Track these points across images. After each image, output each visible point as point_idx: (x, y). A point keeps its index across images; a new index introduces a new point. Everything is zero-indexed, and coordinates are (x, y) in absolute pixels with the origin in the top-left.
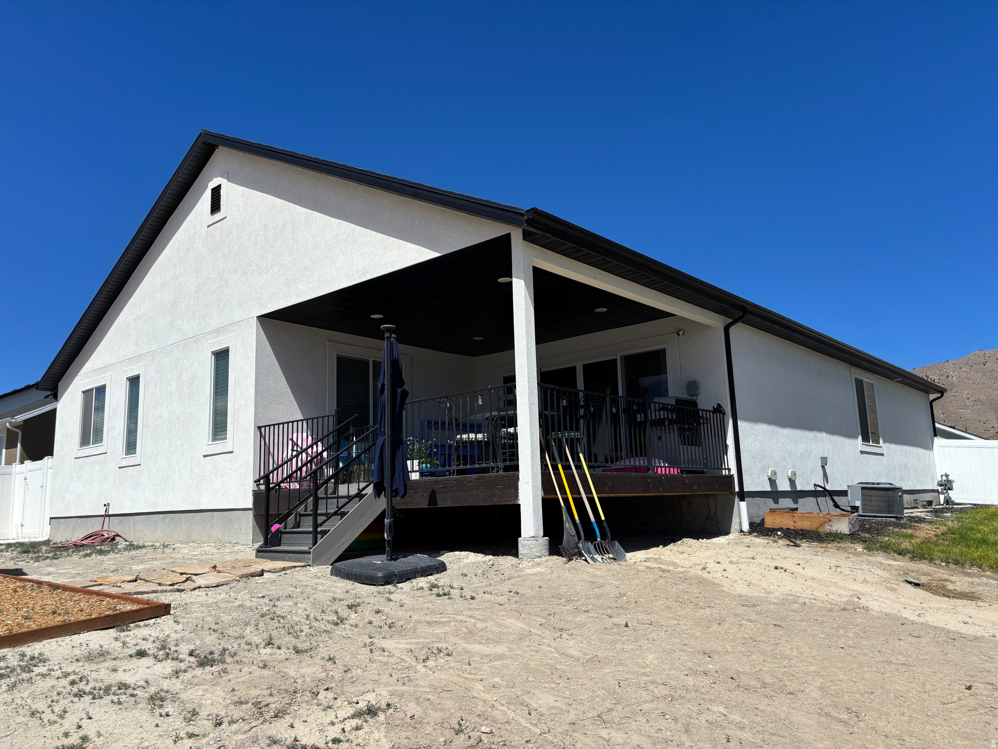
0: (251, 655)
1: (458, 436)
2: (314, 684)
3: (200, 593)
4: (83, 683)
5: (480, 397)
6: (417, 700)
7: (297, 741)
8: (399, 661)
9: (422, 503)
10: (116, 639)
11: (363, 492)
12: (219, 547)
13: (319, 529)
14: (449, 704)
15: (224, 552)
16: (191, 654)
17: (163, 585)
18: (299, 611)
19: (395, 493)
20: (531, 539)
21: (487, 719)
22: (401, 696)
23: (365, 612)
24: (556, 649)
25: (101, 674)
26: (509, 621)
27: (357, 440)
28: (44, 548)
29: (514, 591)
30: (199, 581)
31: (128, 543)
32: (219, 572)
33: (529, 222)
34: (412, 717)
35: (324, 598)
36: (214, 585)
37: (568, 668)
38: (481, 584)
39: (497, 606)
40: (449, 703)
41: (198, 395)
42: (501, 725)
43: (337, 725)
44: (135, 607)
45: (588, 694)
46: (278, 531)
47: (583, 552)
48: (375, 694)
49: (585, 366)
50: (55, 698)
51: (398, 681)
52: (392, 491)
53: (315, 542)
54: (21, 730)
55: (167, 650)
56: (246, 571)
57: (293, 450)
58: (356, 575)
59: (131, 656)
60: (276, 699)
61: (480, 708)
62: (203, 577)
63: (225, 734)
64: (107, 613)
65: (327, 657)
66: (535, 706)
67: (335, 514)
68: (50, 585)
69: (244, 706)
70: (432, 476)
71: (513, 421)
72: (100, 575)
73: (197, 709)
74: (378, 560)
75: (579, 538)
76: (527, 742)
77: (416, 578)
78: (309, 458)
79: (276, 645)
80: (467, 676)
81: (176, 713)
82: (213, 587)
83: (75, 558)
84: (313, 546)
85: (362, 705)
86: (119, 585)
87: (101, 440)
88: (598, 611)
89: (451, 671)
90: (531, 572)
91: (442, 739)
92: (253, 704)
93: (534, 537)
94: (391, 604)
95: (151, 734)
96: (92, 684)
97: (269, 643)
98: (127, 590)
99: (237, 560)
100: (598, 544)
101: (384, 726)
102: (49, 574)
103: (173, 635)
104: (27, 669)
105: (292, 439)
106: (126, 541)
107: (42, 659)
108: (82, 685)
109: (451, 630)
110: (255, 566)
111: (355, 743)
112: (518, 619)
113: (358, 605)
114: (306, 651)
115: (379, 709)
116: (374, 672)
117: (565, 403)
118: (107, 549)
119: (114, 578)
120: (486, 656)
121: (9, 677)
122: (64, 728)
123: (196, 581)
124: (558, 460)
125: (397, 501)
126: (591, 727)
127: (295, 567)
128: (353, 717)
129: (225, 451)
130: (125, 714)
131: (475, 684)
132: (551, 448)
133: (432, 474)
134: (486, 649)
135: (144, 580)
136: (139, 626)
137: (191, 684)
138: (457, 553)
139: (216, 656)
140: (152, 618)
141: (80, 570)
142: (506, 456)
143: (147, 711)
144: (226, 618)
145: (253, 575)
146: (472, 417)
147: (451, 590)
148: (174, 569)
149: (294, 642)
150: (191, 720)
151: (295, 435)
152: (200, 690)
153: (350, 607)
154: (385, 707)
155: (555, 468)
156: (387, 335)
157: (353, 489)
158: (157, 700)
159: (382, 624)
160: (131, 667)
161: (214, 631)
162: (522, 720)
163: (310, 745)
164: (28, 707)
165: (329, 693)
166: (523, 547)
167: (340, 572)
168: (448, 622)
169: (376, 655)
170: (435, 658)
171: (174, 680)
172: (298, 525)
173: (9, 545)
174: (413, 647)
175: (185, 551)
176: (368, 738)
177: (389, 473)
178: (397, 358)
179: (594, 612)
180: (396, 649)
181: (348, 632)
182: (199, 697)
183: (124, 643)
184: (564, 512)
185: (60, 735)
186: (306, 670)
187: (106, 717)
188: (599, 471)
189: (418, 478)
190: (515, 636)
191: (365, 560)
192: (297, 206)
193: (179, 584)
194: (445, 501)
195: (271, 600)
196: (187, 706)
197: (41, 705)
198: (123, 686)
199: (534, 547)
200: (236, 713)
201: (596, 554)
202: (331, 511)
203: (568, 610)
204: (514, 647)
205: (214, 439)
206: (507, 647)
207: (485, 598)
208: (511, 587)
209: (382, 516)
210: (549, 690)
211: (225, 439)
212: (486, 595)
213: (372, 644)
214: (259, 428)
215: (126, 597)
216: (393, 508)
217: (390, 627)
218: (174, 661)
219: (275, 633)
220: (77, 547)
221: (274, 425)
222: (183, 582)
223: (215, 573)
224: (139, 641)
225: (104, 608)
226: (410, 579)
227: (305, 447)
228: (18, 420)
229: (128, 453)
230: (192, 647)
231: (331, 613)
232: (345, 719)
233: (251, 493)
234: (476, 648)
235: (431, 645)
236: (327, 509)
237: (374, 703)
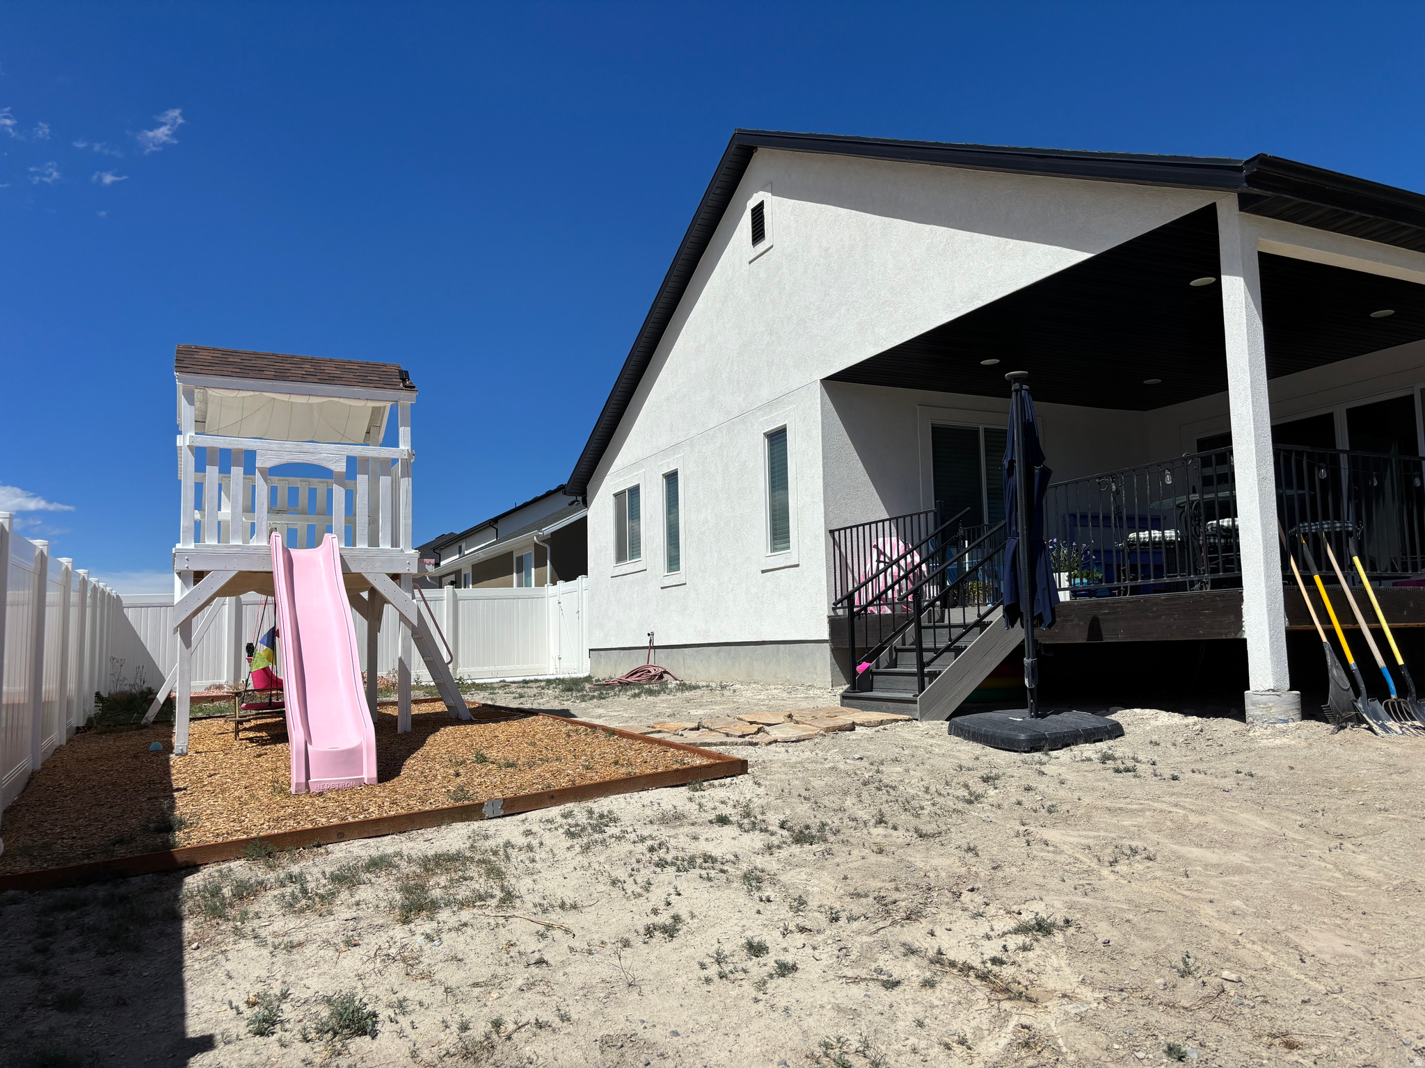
0: (859, 834)
1: (1132, 535)
2: (953, 881)
3: (778, 749)
4: (662, 850)
5: (1167, 472)
6: (1111, 920)
7: (942, 954)
8: (1072, 860)
9: (1076, 635)
10: (690, 799)
11: (986, 620)
12: (789, 691)
13: (926, 670)
14: (1163, 931)
15: (796, 698)
16: (782, 826)
17: (732, 735)
18: (913, 781)
19: (1038, 620)
20: (1268, 693)
21: (1228, 960)
22: (1085, 910)
23: (1008, 788)
24: (1335, 865)
25: (680, 841)
26: (1244, 817)
27: (973, 545)
28: (587, 686)
29: (1245, 771)
30: (775, 733)
31: (678, 682)
32: (797, 722)
33: (1252, 180)
34: (1107, 943)
35: (947, 765)
36: (794, 739)
37: (1360, 897)
38: (1184, 759)
39: (1219, 793)
40: (1162, 929)
41: (750, 492)
42: (1254, 973)
43: (995, 940)
44: (705, 762)
45: (1405, 941)
46: (868, 672)
47: (1365, 715)
48: (1044, 904)
49: (1351, 412)
50: (635, 866)
51: (1076, 889)
52: (1033, 618)
53: (922, 688)
54: (604, 900)
55: (753, 819)
56: (831, 723)
57: (879, 561)
58: (986, 736)
59: (711, 822)
60: (904, 896)
61: (1215, 942)
62: (779, 728)
63: (845, 933)
64: (675, 767)
65: (965, 846)
66: (1311, 950)
67: (947, 649)
68: (605, 729)
69: (863, 900)
70: (1090, 596)
71: (1230, 508)
72: (656, 720)
73: (804, 897)
74: (1017, 717)
75: (1357, 693)
76: (1304, 1002)
77: (1077, 745)
78: (902, 573)
79: (890, 825)
80: (1186, 893)
81: (778, 899)
82: (793, 742)
83: (624, 698)
84: (920, 693)
85: (1027, 917)
86: (680, 733)
87: (639, 555)
88: (1405, 810)
89: (1158, 883)
90: (1271, 745)
91: (1160, 981)
92: (875, 899)
93: (1273, 690)
94: (1044, 778)
95: (753, 922)
96: (673, 853)
97: (881, 821)
98: (691, 739)
99: (817, 709)
100: (1393, 703)
101: (1065, 950)
102: (600, 716)
103: (755, 800)
104: (598, 829)
105: (877, 546)
106: (676, 680)
107: (609, 819)
108: (662, 853)
109: (1148, 823)
110: (842, 717)
111: (1024, 968)
112: (1260, 814)
113: (997, 777)
114: (933, 836)
115: (1053, 925)
116: (1037, 873)
117: (1323, 473)
118: (656, 688)
119: (673, 724)
120: (1214, 866)
121: (580, 836)
122: (651, 904)
123: (771, 733)
124: (1314, 568)
125: (1042, 632)
126: (1417, 993)
127: (897, 721)
128: (1017, 931)
129: (788, 564)
130: (719, 893)
131: (1201, 906)
132: (1299, 549)
133: (1090, 593)
134: (1212, 856)
135: (708, 728)
136: (713, 786)
137: (789, 863)
138: (1137, 710)
139: (814, 832)
140: (727, 777)
141: (632, 712)
142: (1217, 564)
143: (743, 892)
144: (817, 783)
145: (842, 729)
146: (1155, 504)
147: (1136, 764)
148: (741, 717)
149: (915, 822)
150: (799, 910)
151: (881, 540)
152: (803, 874)
153: (986, 780)
154: (1062, 924)
155: (1309, 582)
156: (1015, 386)
157: (971, 615)
158: (753, 880)
159: (1038, 806)
160: (713, 836)
161: (805, 798)
162: (1290, 968)
163: (961, 962)
164: (607, 874)
165: (975, 895)
166: (1253, 704)
167: (962, 730)
168: (1142, 811)
169: (1036, 849)
170: (1127, 861)
171: (767, 857)
172: (894, 663)
173: (549, 682)
174: (1091, 842)
175: (747, 694)
176: (1042, 963)
177: (1028, 591)
178: (1031, 420)
179: (1397, 811)
180: (1064, 844)
181: (988, 814)
182: (803, 882)
183: (700, 805)
184: (1328, 652)
185: (649, 911)
186: (937, 862)
187: (697, 894)
188: (1387, 585)
189: (1068, 599)
190: (1257, 840)
191: (997, 715)
192: (869, 215)
193: (751, 736)
194: (1114, 634)
195: (872, 764)
196: (790, 891)
197: (621, 873)
198: (708, 858)
199: (1274, 706)
200: (856, 907)
201: (1389, 720)
202: (941, 645)
203: (1349, 806)
204: (1259, 856)
205: (774, 549)
206: (1247, 855)
207: (1195, 779)
208: (1239, 765)
209: (1019, 652)
210: (1332, 927)
211: (789, 548)
212: (1196, 775)
213: (1027, 833)
214: (832, 532)
215: (692, 748)
216: (1035, 642)
217: (1050, 811)
218: (763, 833)
219: (885, 808)
220: (624, 685)
221: (851, 527)
222: (755, 734)
223: (792, 724)
224: (717, 804)
225: (668, 761)
226: (1067, 745)
227: (895, 557)
228: (546, 533)
229: (670, 570)
230: (782, 817)
231: (958, 786)
232: (1004, 934)
233: (826, 620)
234: (1195, 852)
235: (1120, 842)
236: (935, 642)
237: (1045, 916)
